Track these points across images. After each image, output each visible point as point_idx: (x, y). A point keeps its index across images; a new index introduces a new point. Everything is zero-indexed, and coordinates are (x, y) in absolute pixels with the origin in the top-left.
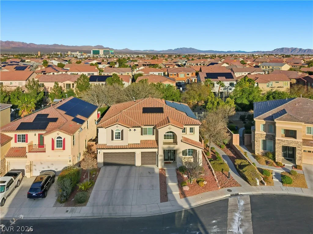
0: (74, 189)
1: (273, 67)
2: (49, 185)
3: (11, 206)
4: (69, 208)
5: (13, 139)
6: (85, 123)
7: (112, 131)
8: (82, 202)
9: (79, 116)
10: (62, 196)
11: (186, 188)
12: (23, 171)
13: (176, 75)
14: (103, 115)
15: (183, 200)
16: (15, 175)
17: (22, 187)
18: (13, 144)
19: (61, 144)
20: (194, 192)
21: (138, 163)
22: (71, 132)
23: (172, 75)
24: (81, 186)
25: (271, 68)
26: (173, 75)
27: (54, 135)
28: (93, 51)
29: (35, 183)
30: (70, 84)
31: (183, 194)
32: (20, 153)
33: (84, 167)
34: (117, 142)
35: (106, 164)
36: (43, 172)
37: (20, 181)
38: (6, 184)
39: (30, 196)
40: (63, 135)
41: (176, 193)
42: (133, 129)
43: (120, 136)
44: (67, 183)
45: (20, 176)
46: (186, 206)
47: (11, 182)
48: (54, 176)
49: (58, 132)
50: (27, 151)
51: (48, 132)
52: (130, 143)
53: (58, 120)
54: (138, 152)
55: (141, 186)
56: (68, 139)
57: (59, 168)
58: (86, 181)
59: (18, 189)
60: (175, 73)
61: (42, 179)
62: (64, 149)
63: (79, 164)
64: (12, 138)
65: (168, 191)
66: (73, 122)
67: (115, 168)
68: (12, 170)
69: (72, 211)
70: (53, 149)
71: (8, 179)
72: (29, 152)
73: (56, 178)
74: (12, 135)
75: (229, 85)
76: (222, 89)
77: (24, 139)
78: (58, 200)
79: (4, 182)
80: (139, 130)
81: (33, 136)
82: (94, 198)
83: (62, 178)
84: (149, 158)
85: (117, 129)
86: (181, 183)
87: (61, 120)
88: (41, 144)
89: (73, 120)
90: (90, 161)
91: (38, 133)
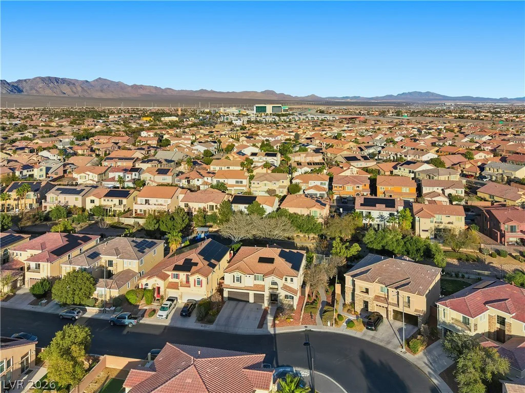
0: (207, 314)
1: (503, 171)
2: (193, 309)
3: (172, 319)
4: (203, 325)
5: (171, 276)
6: (218, 266)
7: (234, 276)
8: (211, 322)
9: (213, 261)
10: (199, 317)
11: (277, 322)
12: (177, 298)
13: (341, 187)
14: (234, 254)
15: (273, 328)
16: (173, 301)
17: (177, 308)
18: (170, 279)
19: (200, 283)
20: (282, 324)
21: (251, 300)
22: (206, 276)
23: (336, 187)
24: (211, 313)
25: (500, 171)
26: (338, 187)
27: (196, 276)
28: (256, 107)
29: (184, 307)
30: (213, 206)
31: (274, 325)
32: (174, 286)
33: (213, 300)
34: (237, 284)
35: (230, 299)
36: (189, 300)
37: (175, 305)
38: (168, 306)
39: (181, 315)
40: (201, 278)
41: (270, 324)
42: (248, 276)
43: (239, 280)
44: (203, 310)
45: (175, 302)
46: (272, 332)
47: (171, 305)
48: (195, 304)
49: (198, 275)
50: (179, 285)
51: (192, 274)
52: (246, 285)
53: (198, 265)
54: (251, 293)
55: (248, 317)
56: (204, 280)
57: (198, 299)
58: (215, 310)
59: (174, 309)
60: (341, 185)
61: (188, 305)
62: (201, 286)
63: (210, 297)
64: (169, 276)
65: (265, 322)
66: (208, 267)
67: (235, 302)
68: (170, 297)
69: (205, 326)
70: (195, 286)
71: (169, 303)
72: (181, 286)
73: (197, 305)
74: (169, 273)
75: (389, 216)
76: (378, 221)
77: (177, 277)
78: (197, 319)
79: (167, 305)
80: (252, 277)
81: (183, 275)
82: (218, 321)
83: (200, 305)
84: (259, 298)
85: (237, 274)
86: (275, 318)
87: (200, 265)
88: (188, 282)
89: (208, 265)
90: (217, 297)
91: (186, 273)
